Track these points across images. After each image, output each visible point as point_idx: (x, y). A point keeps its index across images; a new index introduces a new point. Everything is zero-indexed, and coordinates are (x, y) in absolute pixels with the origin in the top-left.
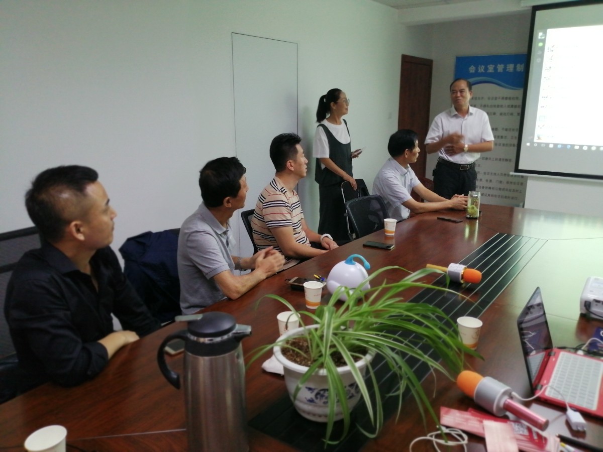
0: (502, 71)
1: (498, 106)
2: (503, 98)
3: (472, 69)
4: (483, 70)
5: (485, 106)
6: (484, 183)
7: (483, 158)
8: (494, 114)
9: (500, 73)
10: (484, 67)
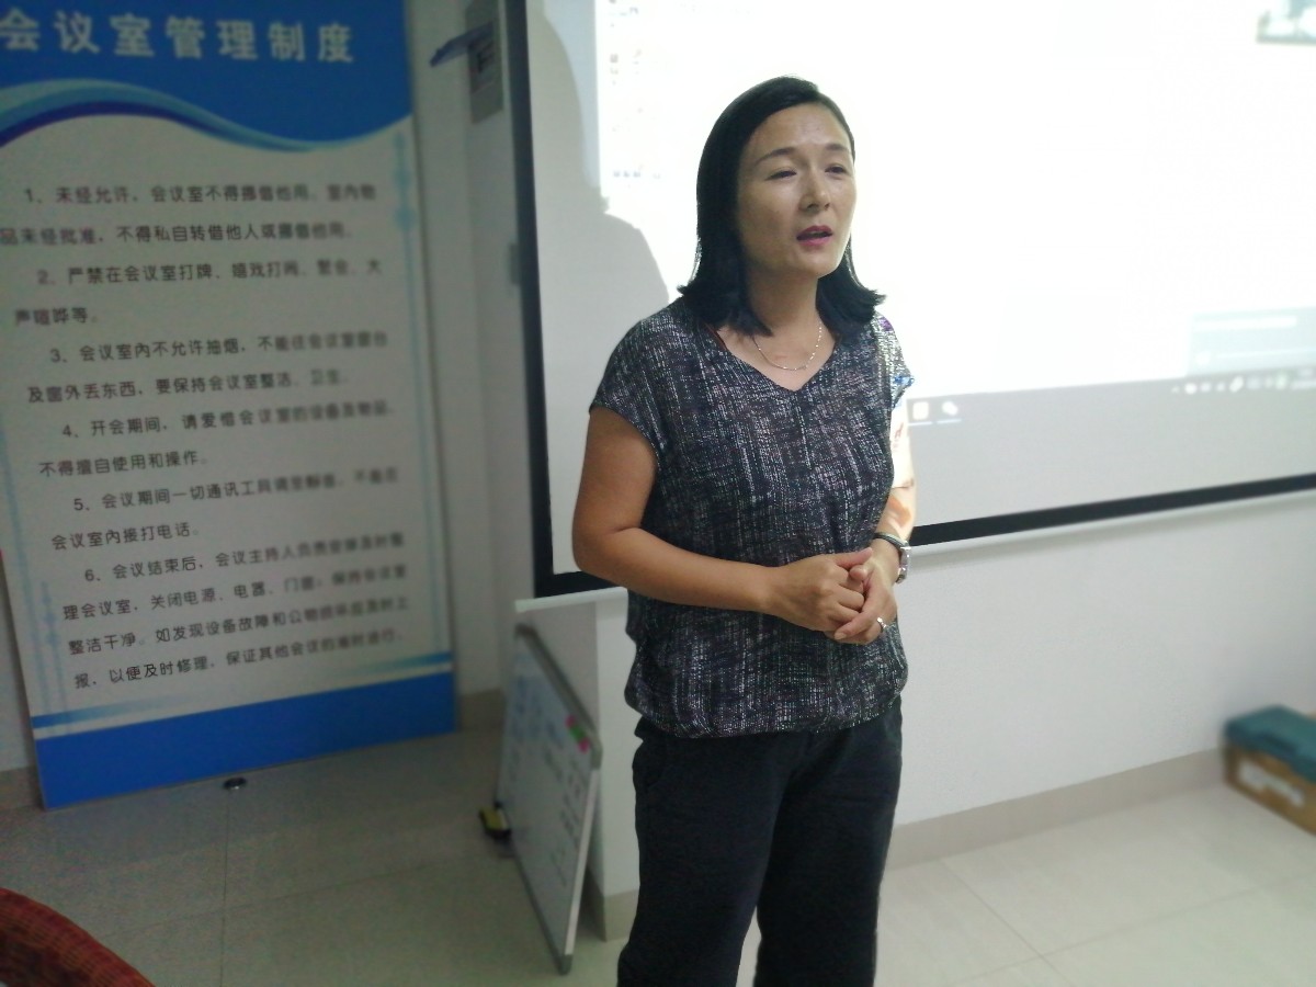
0: (197, 53)
1: (216, 232)
2: (231, 192)
3: (19, 31)
5: (143, 233)
6: (229, 607)
7: (197, 493)
8: (205, 270)
9: (188, 61)
10: (87, 22)
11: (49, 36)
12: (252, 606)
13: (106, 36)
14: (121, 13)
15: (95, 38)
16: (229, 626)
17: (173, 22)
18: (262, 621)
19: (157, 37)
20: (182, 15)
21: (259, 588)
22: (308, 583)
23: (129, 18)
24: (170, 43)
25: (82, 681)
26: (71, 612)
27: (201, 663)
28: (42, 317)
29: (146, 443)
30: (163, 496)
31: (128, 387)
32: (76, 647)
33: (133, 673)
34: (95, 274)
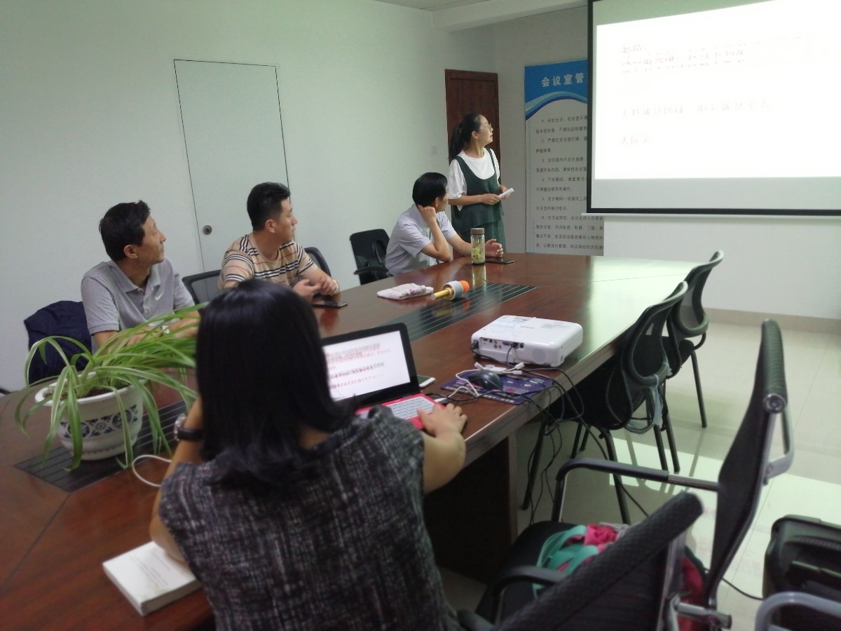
1: (581, 128)
3: (545, 83)
4: (558, 83)
5: (565, 129)
6: (573, 232)
7: (569, 199)
8: (577, 139)
9: (580, 84)
10: (559, 78)
11: (551, 82)
12: (578, 233)
13: (562, 80)
14: (566, 74)
15: (560, 82)
16: (572, 237)
17: (577, 74)
18: (580, 237)
19: (574, 80)
20: (579, 73)
21: (580, 227)
22: (593, 228)
23: (568, 75)
24: (576, 80)
25: (538, 245)
26: (538, 227)
27: (564, 246)
28: (541, 151)
29: (559, 184)
30: (561, 199)
31: (557, 170)
32: (538, 236)
33: (549, 245)
34: (553, 140)
